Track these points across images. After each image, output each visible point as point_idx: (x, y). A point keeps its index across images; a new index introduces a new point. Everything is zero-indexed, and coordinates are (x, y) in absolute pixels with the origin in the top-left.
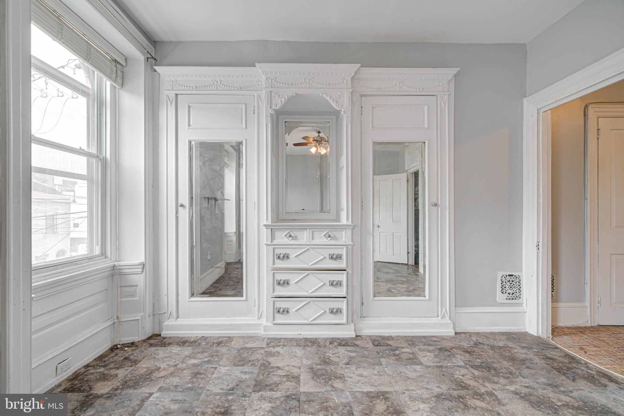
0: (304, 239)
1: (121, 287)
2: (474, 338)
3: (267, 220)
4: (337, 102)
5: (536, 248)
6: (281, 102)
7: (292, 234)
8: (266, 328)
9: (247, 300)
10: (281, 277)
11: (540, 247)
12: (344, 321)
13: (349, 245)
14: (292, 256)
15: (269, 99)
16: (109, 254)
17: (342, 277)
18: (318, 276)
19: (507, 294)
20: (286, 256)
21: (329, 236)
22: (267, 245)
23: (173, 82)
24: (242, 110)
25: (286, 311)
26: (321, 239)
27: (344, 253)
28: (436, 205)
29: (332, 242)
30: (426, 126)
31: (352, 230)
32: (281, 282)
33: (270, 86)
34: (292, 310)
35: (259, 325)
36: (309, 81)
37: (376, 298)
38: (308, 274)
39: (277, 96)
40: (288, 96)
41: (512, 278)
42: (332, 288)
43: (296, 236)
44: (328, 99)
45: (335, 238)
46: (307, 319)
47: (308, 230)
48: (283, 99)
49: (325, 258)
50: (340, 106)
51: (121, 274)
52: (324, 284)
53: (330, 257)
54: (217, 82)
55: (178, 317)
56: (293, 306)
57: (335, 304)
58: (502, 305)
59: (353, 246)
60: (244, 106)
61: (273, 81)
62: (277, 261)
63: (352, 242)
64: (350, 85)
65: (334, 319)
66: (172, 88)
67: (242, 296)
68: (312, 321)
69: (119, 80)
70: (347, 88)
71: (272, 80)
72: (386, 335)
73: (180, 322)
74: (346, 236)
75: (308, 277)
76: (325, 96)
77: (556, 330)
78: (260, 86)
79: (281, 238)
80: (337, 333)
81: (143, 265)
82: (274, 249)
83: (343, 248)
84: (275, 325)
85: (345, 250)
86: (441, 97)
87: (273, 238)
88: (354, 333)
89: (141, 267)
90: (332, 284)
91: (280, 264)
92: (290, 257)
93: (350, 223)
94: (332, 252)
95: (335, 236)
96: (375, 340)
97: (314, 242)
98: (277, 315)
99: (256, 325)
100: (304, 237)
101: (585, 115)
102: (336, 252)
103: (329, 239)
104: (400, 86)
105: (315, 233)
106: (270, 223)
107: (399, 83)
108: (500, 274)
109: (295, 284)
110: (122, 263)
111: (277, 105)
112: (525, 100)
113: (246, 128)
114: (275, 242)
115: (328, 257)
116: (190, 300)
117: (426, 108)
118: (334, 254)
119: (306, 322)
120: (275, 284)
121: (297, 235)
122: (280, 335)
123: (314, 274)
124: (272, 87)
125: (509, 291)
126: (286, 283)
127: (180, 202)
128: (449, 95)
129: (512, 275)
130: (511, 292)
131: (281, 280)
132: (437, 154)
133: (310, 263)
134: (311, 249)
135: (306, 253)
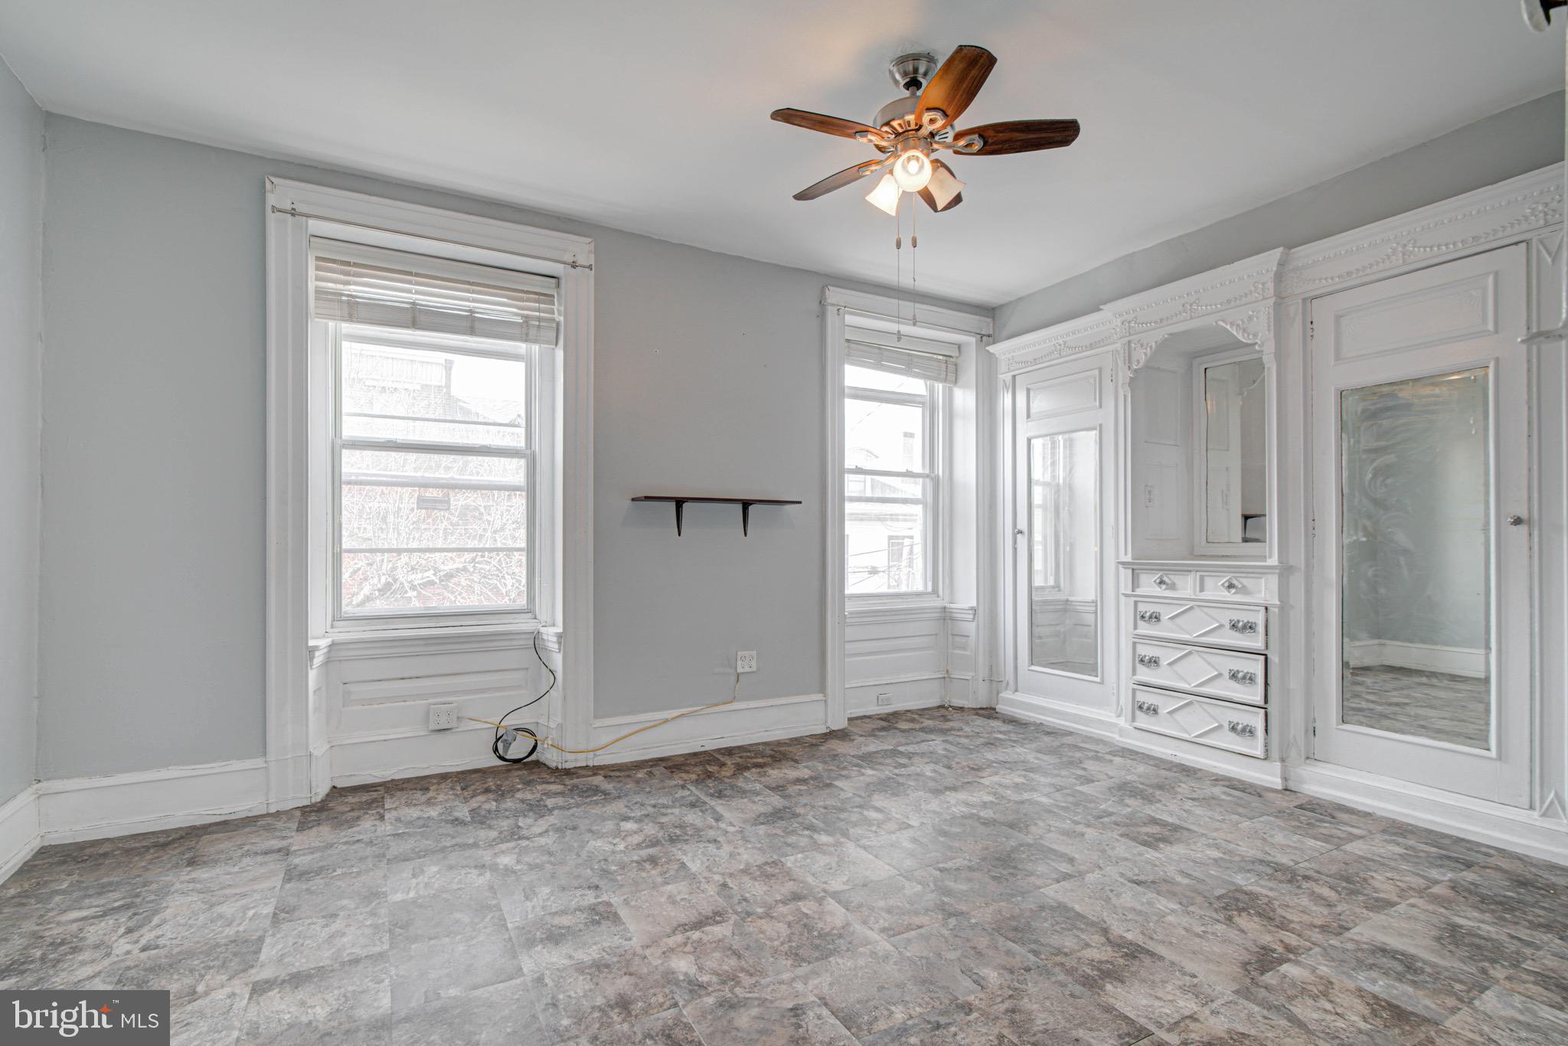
0: (1186, 589)
1: (953, 635)
3: (1126, 554)
4: (1244, 330)
6: (1145, 354)
7: (1165, 579)
8: (1124, 733)
9: (1103, 683)
10: (1146, 650)
12: (1259, 753)
13: (1274, 606)
14: (1165, 617)
15: (1127, 355)
16: (941, 593)
17: (1256, 667)
18: (1210, 658)
20: (1154, 616)
21: (1233, 586)
22: (1127, 595)
23: (1009, 360)
24: (1095, 379)
25: (1153, 710)
26: (1215, 590)
27: (1259, 619)
29: (1238, 598)
31: (1283, 576)
32: (1146, 660)
33: (1128, 333)
34: (1163, 711)
35: (1116, 725)
36: (1191, 305)
38: (1190, 653)
39: (1138, 347)
40: (1156, 342)
42: (1233, 684)
43: (1173, 583)
44: (1228, 327)
45: (1244, 591)
46: (1186, 731)
47: (1193, 574)
48: (1149, 349)
49: (1221, 626)
50: (1251, 337)
51: (952, 619)
52: (1220, 675)
53: (1232, 625)
54: (1060, 345)
55: (1016, 691)
56: (1164, 703)
57: (1241, 716)
59: (1278, 607)
60: (1096, 374)
61: (1132, 324)
62: (1141, 623)
63: (1278, 599)
64: (1272, 292)
65: (1237, 743)
66: (1009, 369)
67: (1096, 675)
68: (1196, 737)
69: (951, 376)
70: (1264, 299)
71: (1129, 323)
73: (1019, 697)
74: (1266, 589)
75: (1191, 658)
76: (1221, 323)
78: (1113, 336)
79: (1149, 585)
80: (1244, 771)
81: (974, 610)
82: (1136, 603)
83: (1259, 611)
84: (1137, 731)
85: (1262, 614)
86: (1541, 240)
87: (1135, 584)
88: (1279, 780)
89: (971, 612)
90: (1234, 677)
91: (1145, 629)
92: (1161, 618)
93: (1277, 563)
94: (1235, 616)
95: (1244, 586)
96: (1317, 804)
97: (1205, 595)
98: (1138, 714)
99: (1111, 725)
100: (1187, 586)
102: (1244, 617)
103: (1232, 591)
105: (1206, 578)
106: (1130, 560)
109: (1168, 667)
110: (953, 606)
111: (1138, 362)
113: (1101, 406)
114: (1137, 591)
115: (1228, 626)
116: (1030, 668)
117: (1490, 280)
118: (1239, 621)
119: (1185, 736)
120: (1137, 661)
121: (1176, 581)
123: (1201, 654)
124: (1130, 334)
126: (1154, 662)
127: (1019, 527)
131: (1145, 656)
133: (1195, 633)
134: (1196, 608)
135: (1186, 616)
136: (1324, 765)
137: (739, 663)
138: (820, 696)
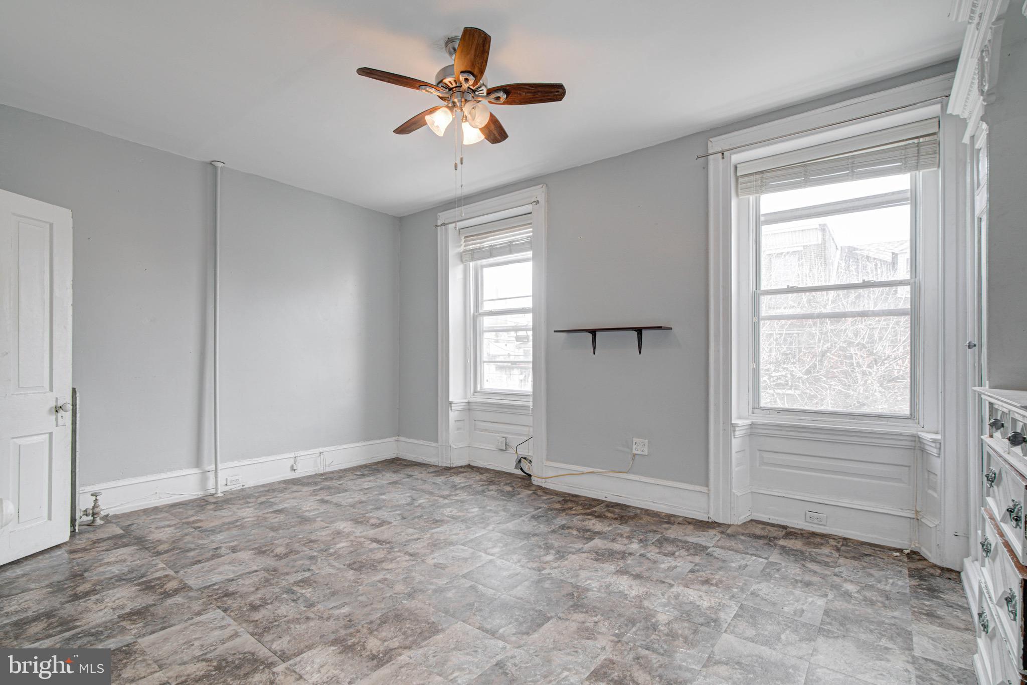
137: (634, 446)
138: (704, 489)
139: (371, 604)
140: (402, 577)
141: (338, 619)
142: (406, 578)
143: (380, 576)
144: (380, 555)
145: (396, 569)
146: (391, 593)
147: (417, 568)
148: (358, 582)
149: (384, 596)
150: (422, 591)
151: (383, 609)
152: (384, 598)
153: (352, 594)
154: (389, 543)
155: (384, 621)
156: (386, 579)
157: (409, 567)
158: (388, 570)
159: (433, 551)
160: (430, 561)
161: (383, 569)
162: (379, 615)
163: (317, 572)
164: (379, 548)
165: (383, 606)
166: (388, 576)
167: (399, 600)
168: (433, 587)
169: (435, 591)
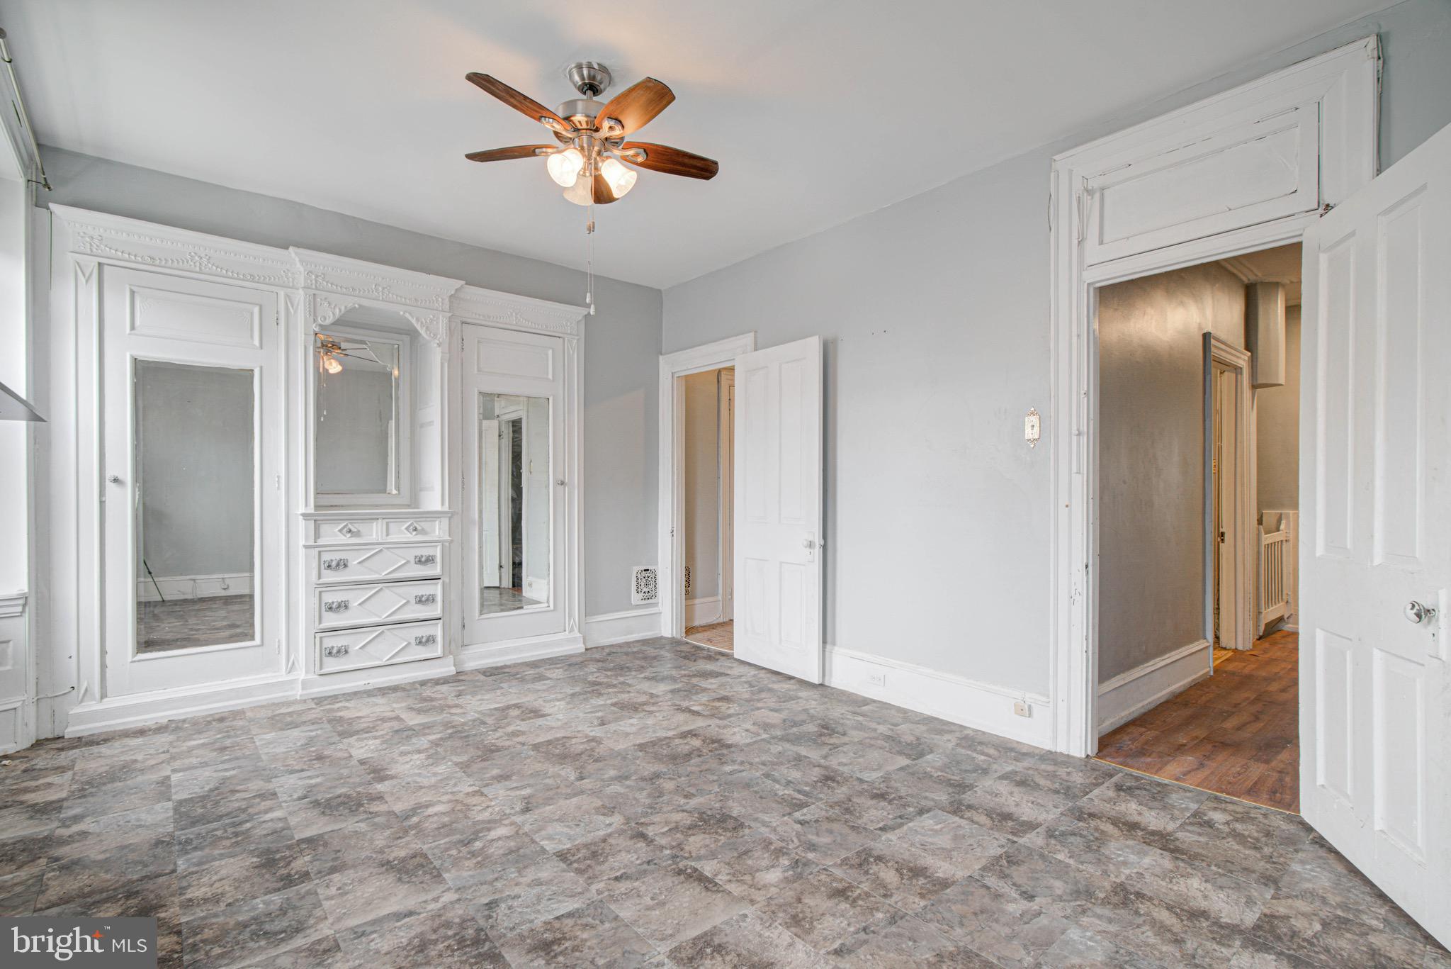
0: (372, 535)
2: (607, 651)
3: (306, 505)
4: (427, 328)
5: (670, 535)
6: (334, 314)
7: (352, 529)
8: (305, 684)
9: (262, 644)
10: (333, 597)
11: (675, 533)
12: (439, 653)
13: (446, 541)
14: (353, 563)
15: (312, 306)
17: (437, 589)
18: (398, 591)
19: (642, 594)
20: (342, 563)
21: (415, 529)
22: (306, 547)
23: (92, 238)
24: (252, 314)
25: (343, 651)
26: (400, 533)
27: (438, 553)
28: (563, 483)
29: (420, 538)
30: (550, 377)
31: (450, 518)
32: (334, 606)
33: (314, 287)
34: (354, 649)
35: (292, 682)
36: (383, 288)
37: (483, 616)
38: (381, 589)
39: (326, 304)
40: (345, 308)
41: (648, 574)
42: (420, 607)
43: (359, 531)
44: (414, 321)
45: (424, 532)
46: (379, 660)
47: (380, 521)
48: (337, 311)
49: (408, 562)
52: (408, 602)
53: (417, 560)
54: (201, 258)
55: (104, 695)
56: (355, 642)
57: (423, 631)
58: (638, 607)
59: (451, 542)
60: (256, 310)
62: (325, 572)
63: (450, 536)
64: (448, 307)
65: (424, 653)
66: (91, 250)
67: (252, 638)
68: (387, 661)
70: (443, 311)
71: (317, 276)
72: (499, 665)
73: (109, 703)
74: (440, 529)
75: (381, 594)
76: (407, 315)
77: (690, 630)
78: (291, 279)
79: (333, 535)
80: (428, 672)
81: (25, 599)
82: (320, 552)
83: (436, 546)
84: (323, 678)
85: (439, 549)
86: (569, 340)
87: (317, 536)
88: (453, 668)
89: (18, 602)
90: (420, 600)
91: (330, 577)
92: (349, 564)
93: (446, 508)
94: (419, 552)
95: (423, 529)
96: (484, 672)
97: (389, 539)
98: (326, 660)
99: (283, 683)
100: (374, 532)
101: (718, 382)
102: (426, 552)
103: (414, 533)
104: (516, 318)
105: (391, 525)
106: (312, 511)
107: (516, 314)
108: (636, 569)
109: (360, 607)
111: (325, 319)
112: (661, 358)
113: (261, 347)
114: (320, 542)
115: (412, 561)
116: (134, 659)
117: (550, 352)
118: (422, 556)
119: (377, 663)
120: (323, 610)
121: (360, 529)
122: (333, 690)
123: (391, 589)
124: (316, 288)
125: (645, 590)
126: (343, 607)
127: (110, 474)
128: (578, 340)
129: (648, 570)
130: (646, 590)
131: (333, 603)
132: (564, 417)
133: (383, 571)
134: (385, 550)
135: (376, 558)
136: (470, 647)
139: (701, 771)
140: (665, 798)
141: (734, 762)
142: (658, 797)
143: (694, 802)
144: (696, 842)
145: (671, 812)
146: (679, 780)
147: (640, 810)
148: (721, 796)
149: (688, 778)
150: (643, 779)
151: (689, 765)
152: (688, 776)
153: (725, 783)
154: (680, 872)
155: (688, 756)
156: (686, 797)
157: (651, 814)
158: (683, 811)
159: (604, 841)
160: (617, 820)
161: (690, 812)
162: (692, 761)
163: (786, 818)
164: (699, 858)
165: (689, 769)
166: (683, 801)
167: (671, 771)
168: (628, 783)
169: (627, 778)
